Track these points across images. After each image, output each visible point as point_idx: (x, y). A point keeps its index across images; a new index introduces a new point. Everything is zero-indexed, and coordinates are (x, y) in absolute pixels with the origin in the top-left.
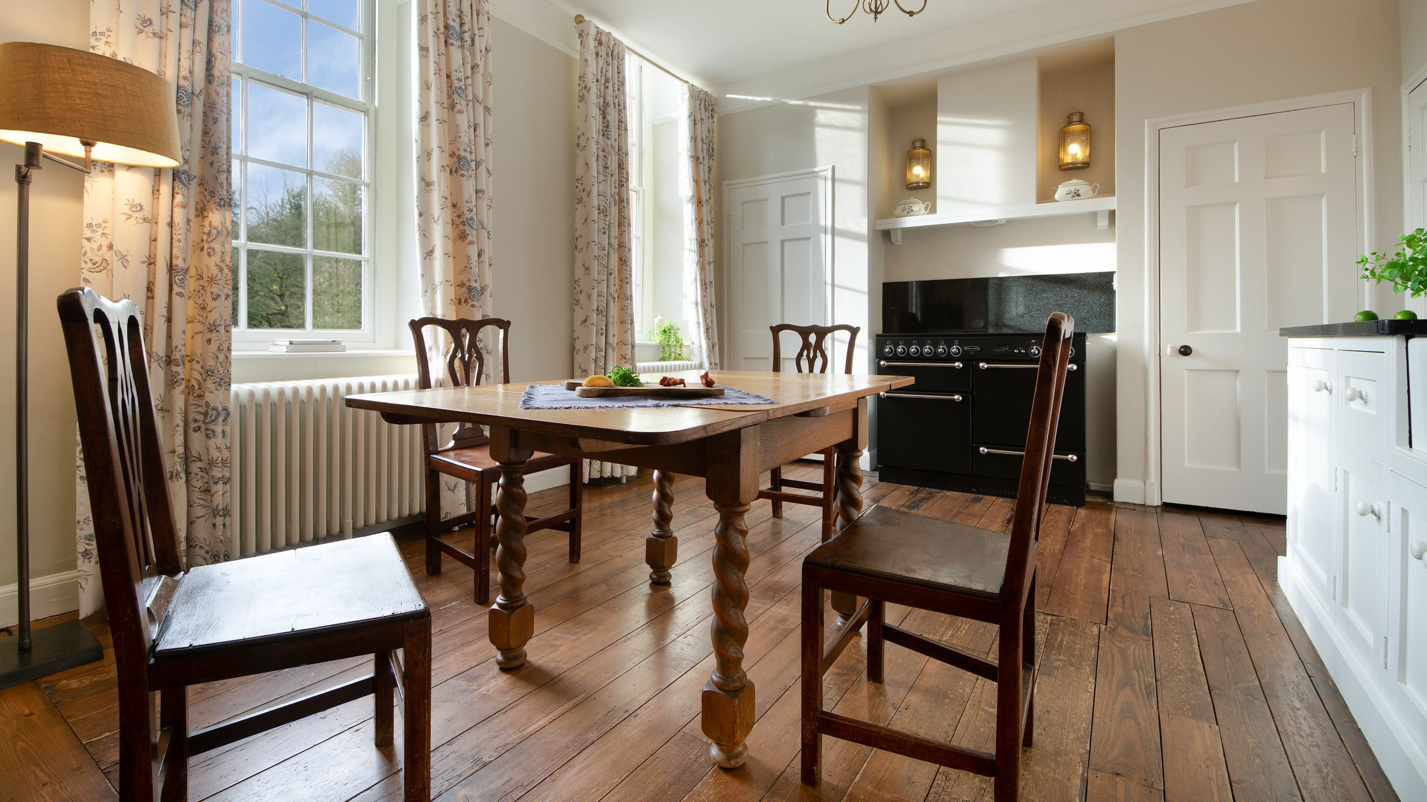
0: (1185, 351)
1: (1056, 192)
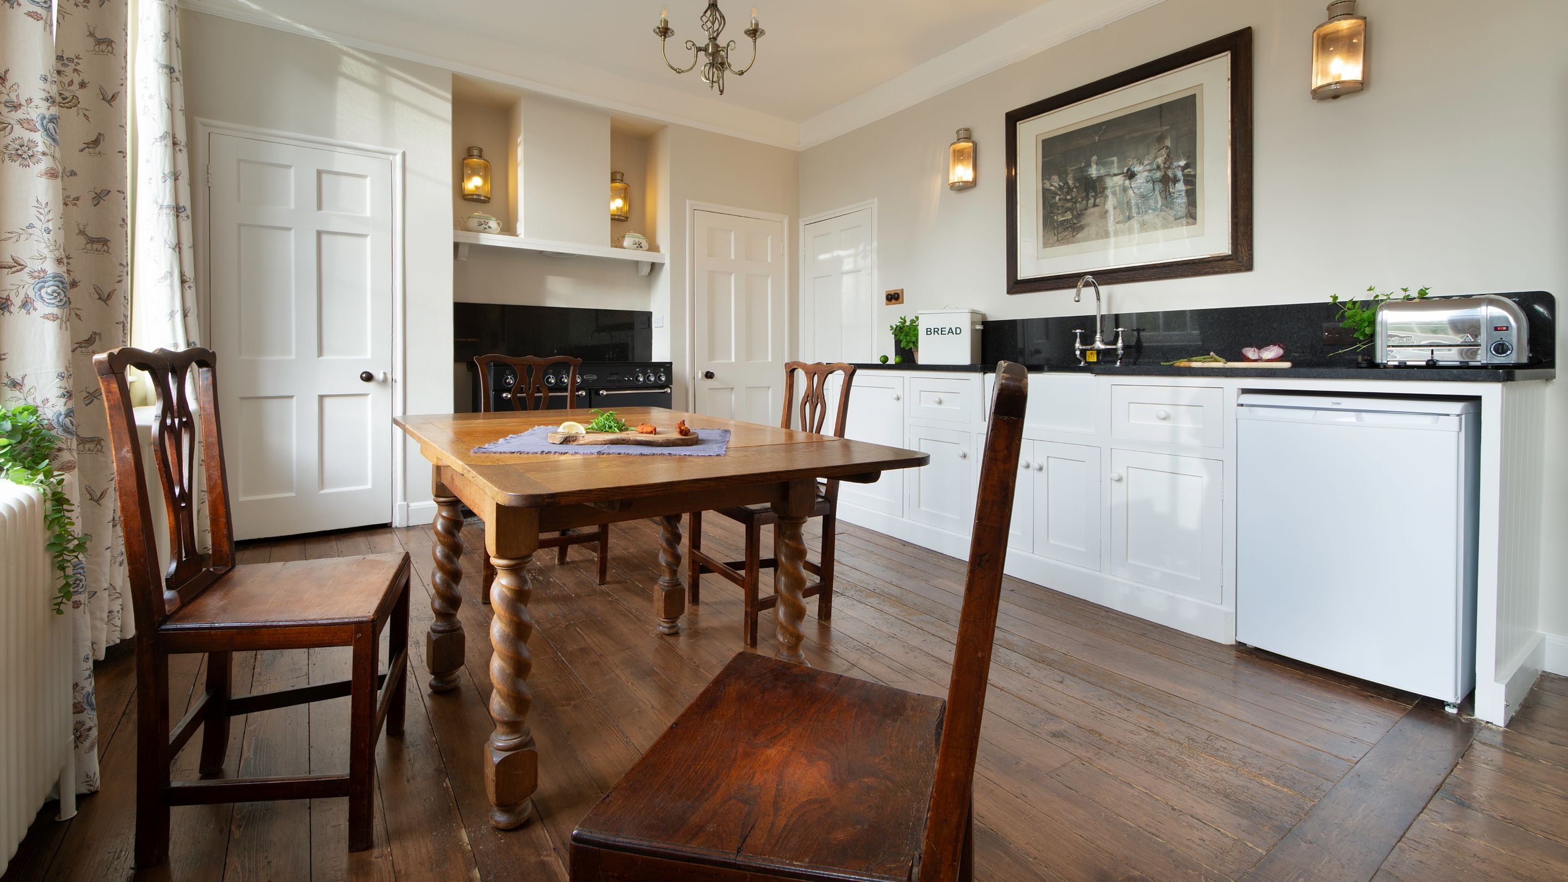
0: (709, 375)
1: (624, 241)
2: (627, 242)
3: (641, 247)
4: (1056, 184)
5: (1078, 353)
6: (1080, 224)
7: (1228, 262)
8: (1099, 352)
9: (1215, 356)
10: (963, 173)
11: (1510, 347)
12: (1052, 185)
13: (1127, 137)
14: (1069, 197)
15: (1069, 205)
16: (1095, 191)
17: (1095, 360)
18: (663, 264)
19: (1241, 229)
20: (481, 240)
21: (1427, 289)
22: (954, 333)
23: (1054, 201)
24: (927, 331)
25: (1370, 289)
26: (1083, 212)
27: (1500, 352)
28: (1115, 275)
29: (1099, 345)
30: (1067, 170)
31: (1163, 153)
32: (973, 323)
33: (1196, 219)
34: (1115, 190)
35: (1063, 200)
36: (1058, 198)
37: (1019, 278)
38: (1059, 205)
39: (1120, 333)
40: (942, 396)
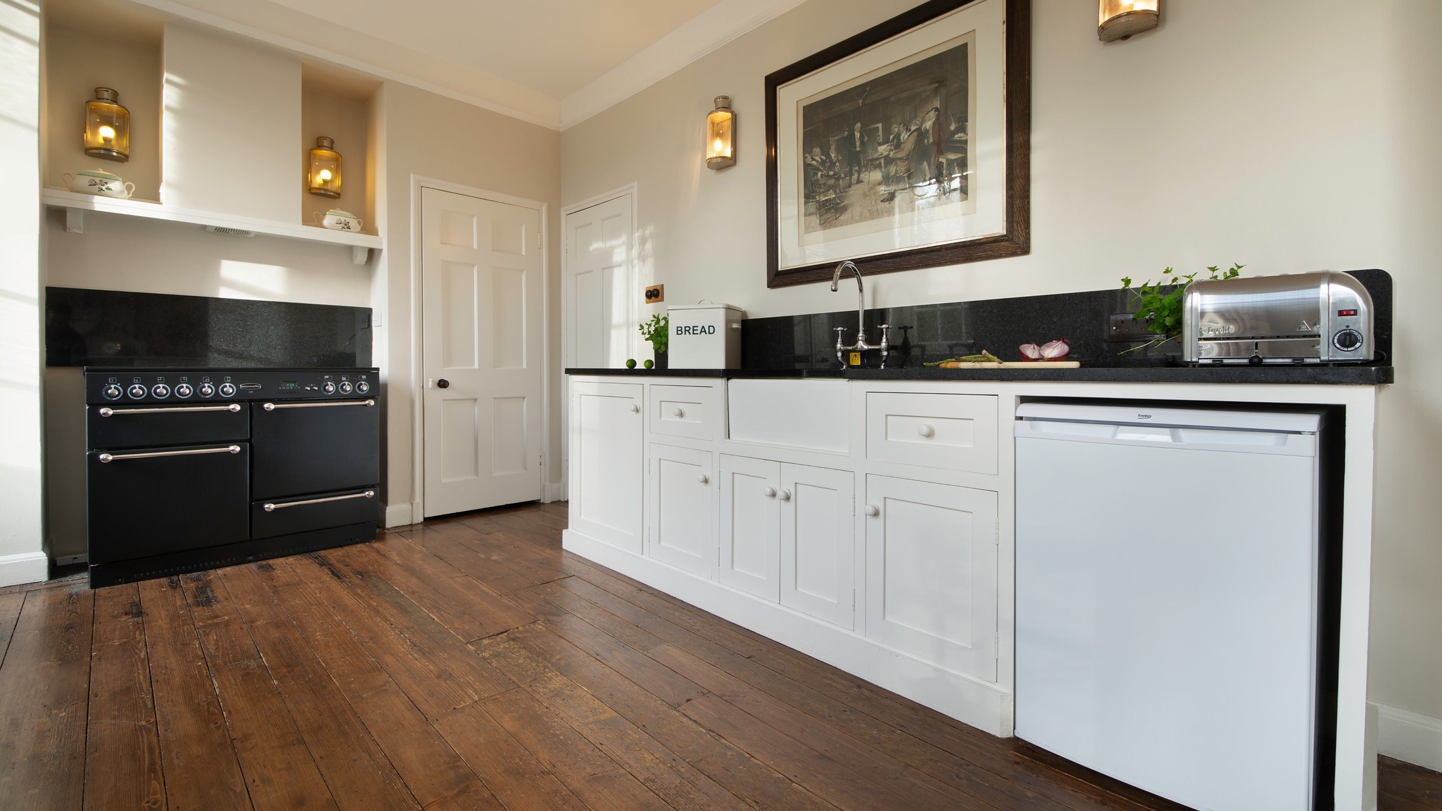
0: (443, 384)
1: (324, 219)
2: (329, 220)
3: (349, 228)
4: (818, 158)
5: (839, 354)
6: (842, 205)
7: (1003, 243)
8: (864, 353)
9: (988, 354)
10: (721, 148)
11: (1359, 337)
12: (813, 159)
13: (893, 99)
14: (831, 173)
15: (832, 182)
16: (859, 165)
17: (859, 364)
18: (381, 250)
19: (1018, 202)
20: (95, 205)
21: (1239, 267)
22: (707, 332)
23: (815, 178)
24: (678, 331)
25: (1167, 271)
26: (847, 190)
27: (1347, 343)
28: (879, 262)
29: (861, 345)
30: (829, 140)
31: (932, 115)
32: (728, 322)
33: (967, 194)
34: (880, 162)
35: (826, 176)
36: (820, 174)
37: (780, 269)
38: (821, 182)
39: (884, 330)
40: (683, 407)
